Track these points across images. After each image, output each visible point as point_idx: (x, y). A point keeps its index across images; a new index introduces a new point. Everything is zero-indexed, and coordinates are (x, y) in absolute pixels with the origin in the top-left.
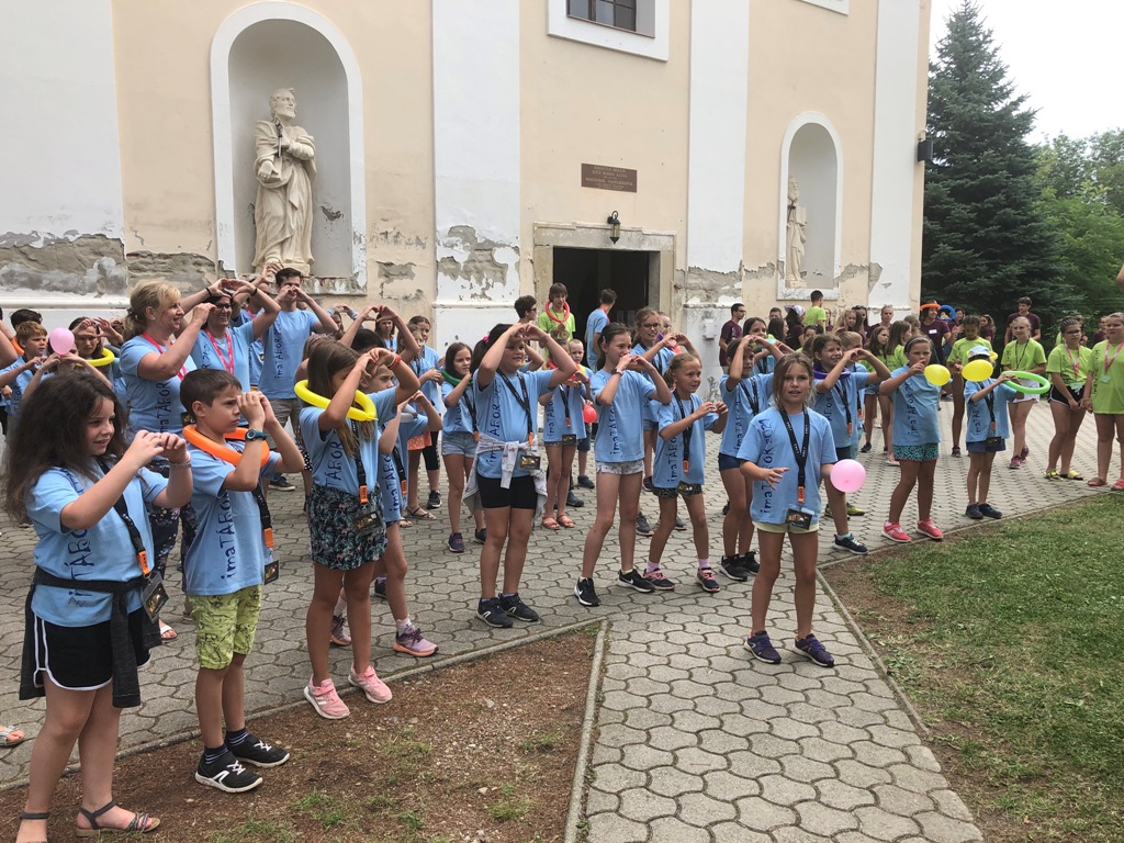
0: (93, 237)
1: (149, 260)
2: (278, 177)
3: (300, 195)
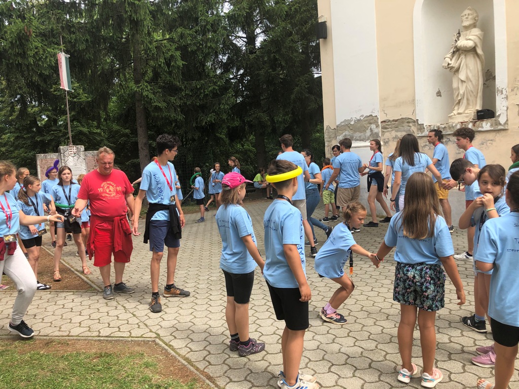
0: (368, 117)
2: (451, 66)
3: (468, 71)
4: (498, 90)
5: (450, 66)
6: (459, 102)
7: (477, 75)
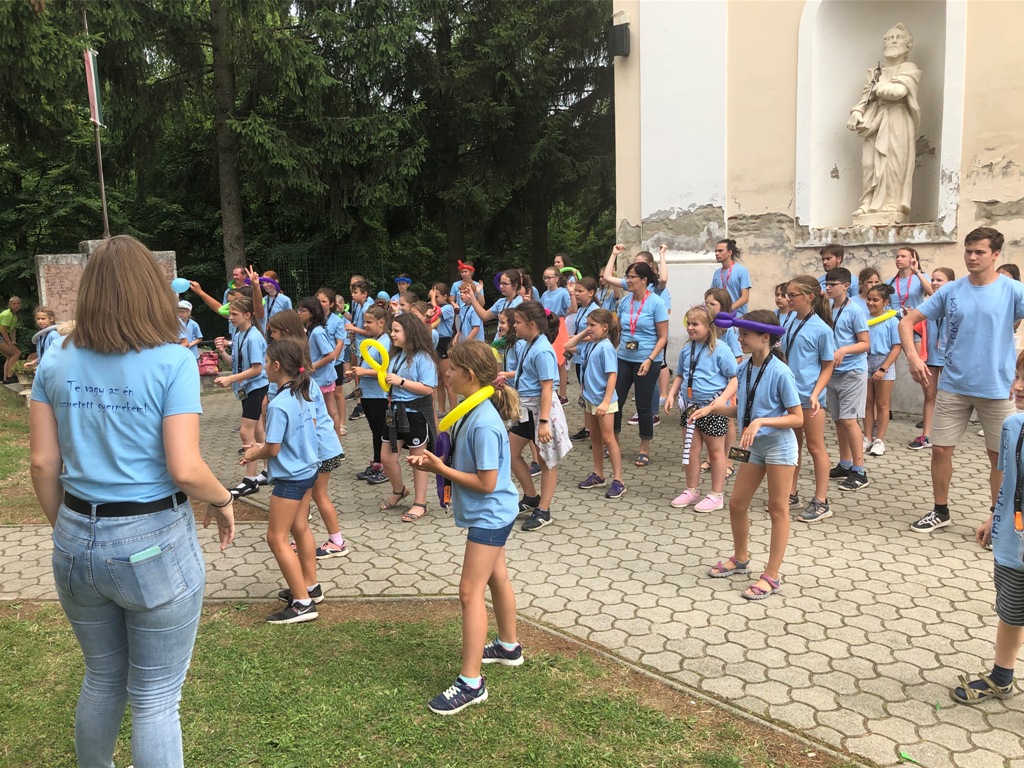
0: (705, 207)
1: (744, 221)
2: (863, 126)
3: (892, 139)
4: (944, 175)
5: (859, 126)
6: (872, 192)
7: (906, 145)
